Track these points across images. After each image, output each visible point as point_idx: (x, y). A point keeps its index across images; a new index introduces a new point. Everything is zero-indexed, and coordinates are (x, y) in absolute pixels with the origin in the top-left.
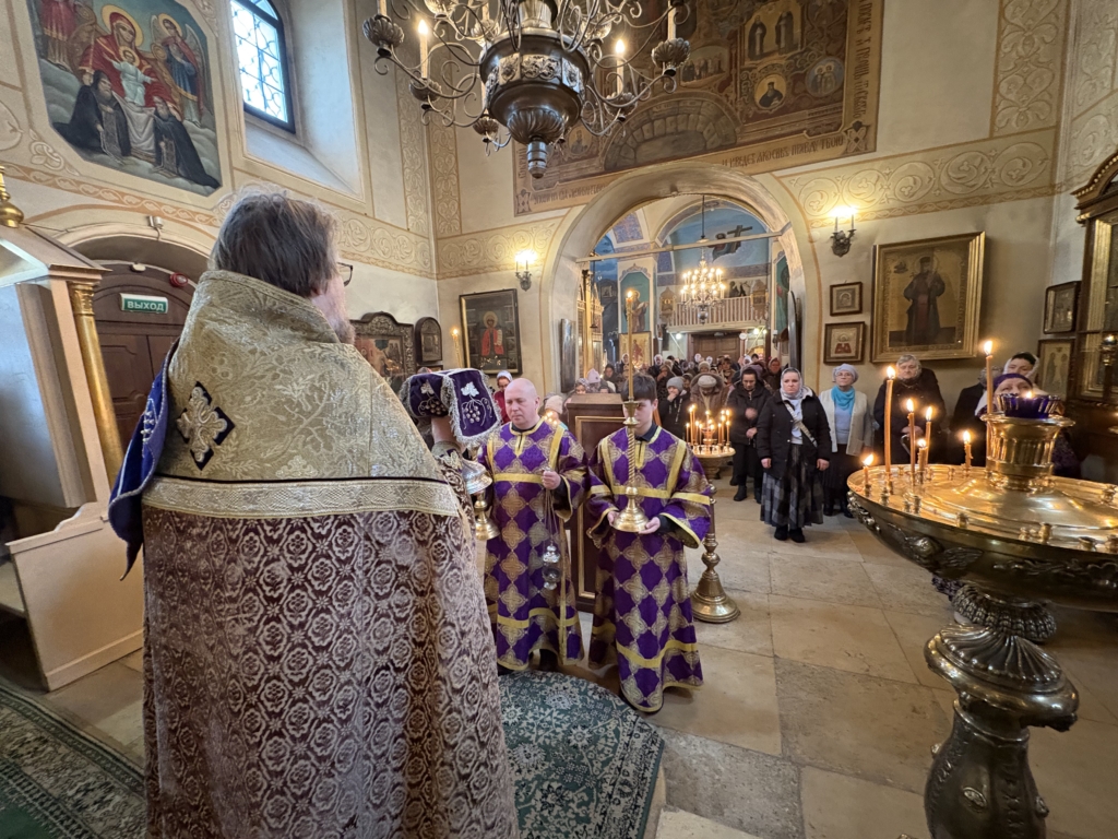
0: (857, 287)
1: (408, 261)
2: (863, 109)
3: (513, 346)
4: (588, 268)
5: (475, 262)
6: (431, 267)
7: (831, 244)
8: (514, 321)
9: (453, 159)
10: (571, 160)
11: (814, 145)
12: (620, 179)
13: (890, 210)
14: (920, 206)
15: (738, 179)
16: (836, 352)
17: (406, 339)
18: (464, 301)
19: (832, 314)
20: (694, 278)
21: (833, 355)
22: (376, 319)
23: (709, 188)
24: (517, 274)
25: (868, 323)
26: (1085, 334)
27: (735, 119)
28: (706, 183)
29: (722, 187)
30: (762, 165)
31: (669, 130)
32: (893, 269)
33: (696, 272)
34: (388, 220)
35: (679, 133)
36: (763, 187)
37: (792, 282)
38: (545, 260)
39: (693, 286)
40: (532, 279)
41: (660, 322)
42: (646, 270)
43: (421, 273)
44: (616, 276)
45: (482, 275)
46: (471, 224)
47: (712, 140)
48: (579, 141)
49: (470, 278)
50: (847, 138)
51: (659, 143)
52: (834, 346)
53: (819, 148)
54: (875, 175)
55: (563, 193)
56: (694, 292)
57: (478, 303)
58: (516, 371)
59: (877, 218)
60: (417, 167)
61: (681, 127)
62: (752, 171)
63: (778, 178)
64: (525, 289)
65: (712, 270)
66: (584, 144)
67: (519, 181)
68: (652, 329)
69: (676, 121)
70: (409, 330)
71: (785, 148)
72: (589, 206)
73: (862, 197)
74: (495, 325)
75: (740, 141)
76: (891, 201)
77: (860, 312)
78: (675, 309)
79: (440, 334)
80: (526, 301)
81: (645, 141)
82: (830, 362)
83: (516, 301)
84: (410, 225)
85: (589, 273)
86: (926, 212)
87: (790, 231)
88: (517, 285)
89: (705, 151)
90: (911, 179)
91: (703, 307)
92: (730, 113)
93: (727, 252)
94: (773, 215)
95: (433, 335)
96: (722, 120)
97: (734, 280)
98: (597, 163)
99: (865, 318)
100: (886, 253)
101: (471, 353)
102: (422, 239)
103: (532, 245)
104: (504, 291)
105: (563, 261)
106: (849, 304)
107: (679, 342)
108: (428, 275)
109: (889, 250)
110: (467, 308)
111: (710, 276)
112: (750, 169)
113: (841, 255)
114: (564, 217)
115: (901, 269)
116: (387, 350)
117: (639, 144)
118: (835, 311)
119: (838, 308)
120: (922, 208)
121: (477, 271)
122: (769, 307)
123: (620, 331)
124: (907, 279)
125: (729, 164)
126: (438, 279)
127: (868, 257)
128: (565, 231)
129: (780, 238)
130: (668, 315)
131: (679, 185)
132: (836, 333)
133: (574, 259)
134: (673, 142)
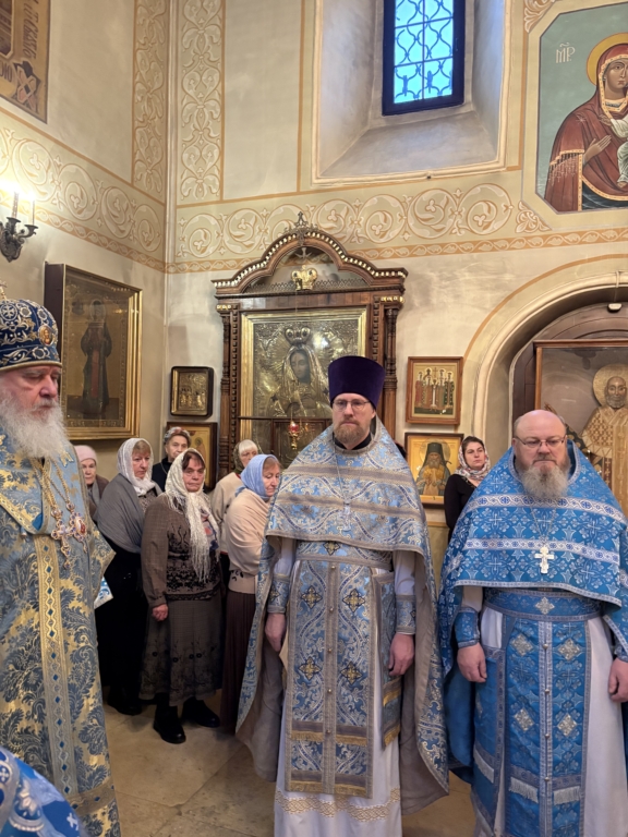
2: (33, 49)
13: (62, 219)
14: (87, 230)
26: (240, 419)
32: (71, 305)
50: (16, 77)
54: (46, 157)
59: (49, 222)
73: (33, 179)
76: (62, 207)
86: (91, 241)
90: (79, 189)
113: (9, 259)
115: (79, 308)
120: (87, 233)
127: (40, 276)
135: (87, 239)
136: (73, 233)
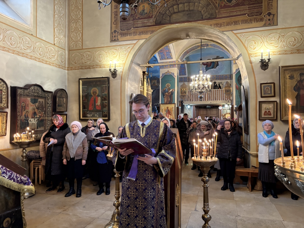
0: (272, 85)
1: (53, 59)
2: (271, 7)
3: (106, 106)
4: (146, 71)
5: (88, 63)
6: (65, 63)
7: (260, 64)
8: (107, 93)
9: (81, 13)
10: (139, 19)
11: (251, 20)
12: (162, 29)
13: (285, 51)
14: (298, 50)
15: (217, 33)
16: (264, 115)
17: (48, 99)
18: (81, 81)
19: (262, 97)
20: (197, 79)
21: (263, 116)
22: (33, 88)
23: (204, 36)
24: (110, 70)
25: (278, 101)
27: (215, 7)
28: (203, 34)
29: (210, 37)
30: (228, 28)
31: (186, 9)
32: (288, 78)
33: (198, 76)
34: (44, 39)
35: (190, 11)
36: (228, 37)
37: (243, 82)
38: (124, 64)
39: (196, 82)
40: (117, 73)
41: (180, 100)
42: (173, 74)
43: (59, 66)
44: (159, 76)
45: (92, 69)
46: (88, 44)
47: (205, 15)
48: (143, 10)
49: (85, 71)
50: (265, 18)
51: (181, 14)
52: (263, 112)
53: (253, 22)
54: (278, 35)
55: (135, 33)
56: (196, 86)
57: (88, 83)
58: (107, 118)
59: (280, 54)
60: (62, 15)
61: (191, 8)
62: (224, 30)
63: (235, 34)
64: (114, 78)
65: (205, 75)
66: (146, 12)
67: (113, 26)
68: (176, 102)
69: (189, 6)
70: (50, 95)
71: (238, 21)
72: (147, 40)
73: (273, 44)
74: (97, 95)
75: (218, 16)
76: (285, 47)
77: (274, 96)
78: (187, 93)
79: (67, 97)
80: (114, 83)
81: (175, 13)
82: (261, 119)
83: (109, 83)
84: (56, 42)
85: (146, 73)
86: (301, 53)
87: (241, 58)
88: (109, 75)
89: (202, 19)
90: (293, 39)
91: (201, 93)
92: (214, 4)
93: (213, 68)
94: (233, 50)
95: (63, 98)
96: (210, 7)
97: (216, 81)
98: (151, 21)
99: (276, 99)
100: (285, 70)
101: (83, 109)
102: (61, 50)
103: (118, 56)
104: (103, 78)
105: (134, 66)
106: (269, 92)
107: (189, 109)
108: (63, 68)
109: (286, 69)
110: (82, 85)
111: (204, 78)
112: (223, 28)
113: (265, 70)
114: (135, 44)
115: (291, 77)
116: (37, 104)
117: (172, 14)
118: (263, 95)
119: (264, 94)
120: (298, 51)
121: (89, 67)
122: (232, 94)
123: (160, 103)
124: (295, 83)
125: (213, 26)
126: (68, 70)
127: (277, 71)
128: (135, 51)
129: (237, 61)
130: (184, 96)
131: (190, 34)
132: (264, 106)
133: (139, 65)
134: (188, 14)
135: (299, 53)
136: (291, 53)
